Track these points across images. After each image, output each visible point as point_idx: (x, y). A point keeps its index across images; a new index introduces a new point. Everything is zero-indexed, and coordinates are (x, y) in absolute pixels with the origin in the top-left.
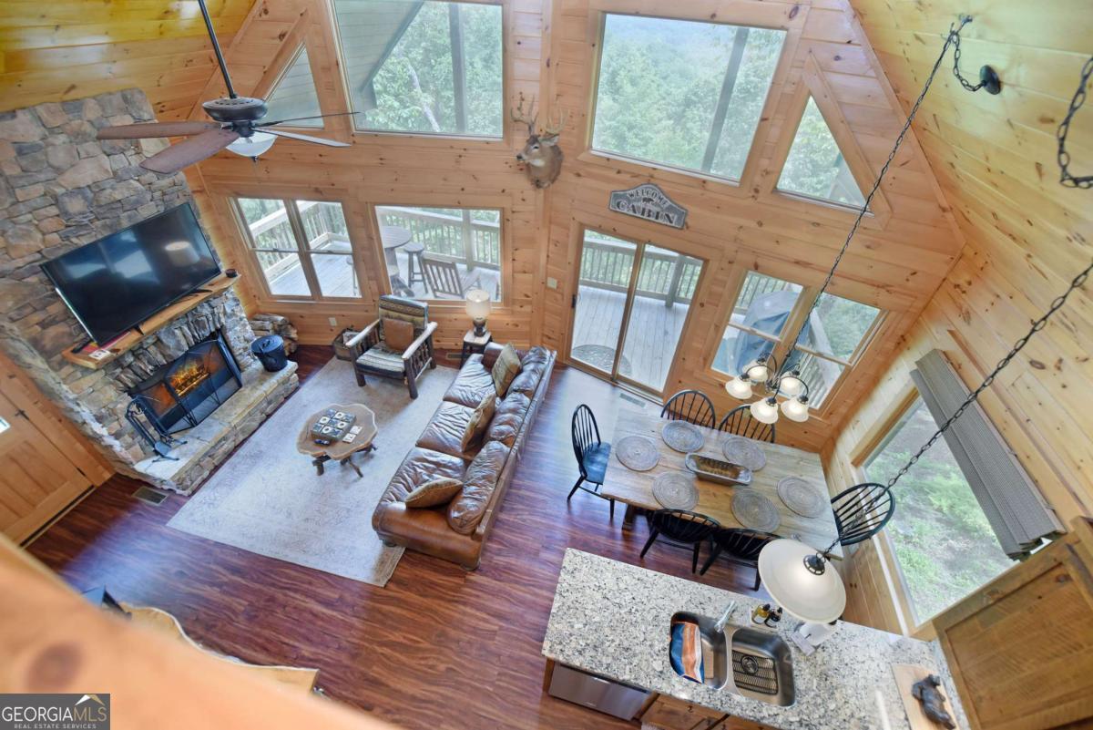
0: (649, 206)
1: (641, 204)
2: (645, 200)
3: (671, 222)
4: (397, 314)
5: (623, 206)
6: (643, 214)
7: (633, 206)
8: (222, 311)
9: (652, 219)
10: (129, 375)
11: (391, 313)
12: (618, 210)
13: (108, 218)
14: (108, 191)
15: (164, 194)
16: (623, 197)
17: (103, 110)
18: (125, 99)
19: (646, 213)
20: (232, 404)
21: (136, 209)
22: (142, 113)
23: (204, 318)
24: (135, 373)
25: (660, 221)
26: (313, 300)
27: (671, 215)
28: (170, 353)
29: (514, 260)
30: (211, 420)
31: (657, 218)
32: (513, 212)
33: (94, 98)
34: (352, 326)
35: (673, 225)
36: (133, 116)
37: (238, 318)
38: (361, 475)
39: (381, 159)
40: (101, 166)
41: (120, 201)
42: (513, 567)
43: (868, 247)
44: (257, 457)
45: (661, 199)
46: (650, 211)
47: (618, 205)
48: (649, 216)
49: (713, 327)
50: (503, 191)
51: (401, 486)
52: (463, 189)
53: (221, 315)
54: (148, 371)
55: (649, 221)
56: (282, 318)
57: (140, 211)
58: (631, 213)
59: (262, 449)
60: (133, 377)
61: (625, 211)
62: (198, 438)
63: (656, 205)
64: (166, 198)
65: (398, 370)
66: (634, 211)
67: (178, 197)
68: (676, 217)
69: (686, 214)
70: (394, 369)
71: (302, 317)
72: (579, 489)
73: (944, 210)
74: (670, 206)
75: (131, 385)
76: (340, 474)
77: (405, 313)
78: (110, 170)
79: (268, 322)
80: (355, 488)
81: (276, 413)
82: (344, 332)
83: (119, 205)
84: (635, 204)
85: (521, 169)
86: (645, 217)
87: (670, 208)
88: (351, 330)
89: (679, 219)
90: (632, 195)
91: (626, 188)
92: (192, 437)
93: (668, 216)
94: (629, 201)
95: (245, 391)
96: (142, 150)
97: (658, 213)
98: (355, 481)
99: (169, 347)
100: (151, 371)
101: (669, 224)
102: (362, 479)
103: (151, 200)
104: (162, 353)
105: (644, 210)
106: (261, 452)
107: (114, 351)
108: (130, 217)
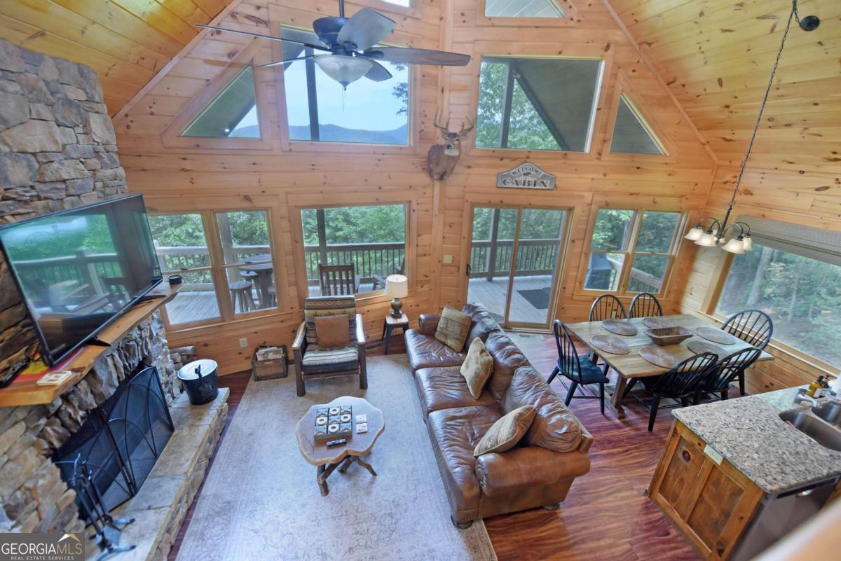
0: (528, 178)
1: (522, 178)
2: (525, 174)
3: (545, 186)
4: (327, 311)
5: (508, 182)
6: (524, 185)
7: (516, 181)
8: (148, 334)
9: (531, 187)
10: (56, 428)
11: (319, 312)
12: (504, 186)
13: (52, 199)
14: (56, 165)
15: (105, 186)
16: (508, 175)
17: (61, 74)
18: (82, 74)
19: (527, 184)
20: (173, 452)
21: (79, 196)
22: (94, 92)
23: (134, 343)
24: (63, 425)
25: (537, 187)
26: (223, 321)
27: (545, 181)
28: (101, 390)
29: (417, 245)
30: (155, 480)
31: (535, 185)
32: (418, 204)
33: (54, 58)
34: (265, 342)
35: (547, 188)
36: (87, 93)
37: (161, 344)
38: (374, 474)
39: (313, 165)
40: (51, 134)
41: (64, 181)
42: (584, 486)
43: (670, 175)
44: (226, 510)
45: (536, 171)
46: (529, 181)
47: (504, 182)
48: (529, 185)
49: (583, 255)
50: (411, 187)
51: (457, 447)
52: (380, 188)
53: (148, 340)
54: (79, 419)
55: (530, 189)
56: (191, 347)
57: (82, 199)
58: (515, 186)
59: (227, 498)
60: (60, 430)
61: (510, 186)
62: (149, 508)
63: (533, 176)
64: (108, 191)
65: (353, 359)
66: (517, 184)
67: (117, 193)
68: (549, 182)
69: (555, 178)
70: (350, 359)
71: (206, 345)
72: (573, 400)
73: (704, 144)
74: (544, 175)
75: (57, 444)
76: (347, 483)
77: (332, 308)
78: (60, 142)
79: (177, 354)
80: (376, 489)
81: (218, 454)
82: (257, 350)
83: (63, 186)
84: (517, 179)
85: (424, 169)
86: (526, 187)
87: (544, 177)
88: (265, 347)
89: (551, 182)
90: (514, 173)
91: (508, 169)
92: (137, 510)
93: (543, 182)
94: (513, 178)
95: (182, 432)
96: (91, 130)
97: (535, 182)
98: (372, 483)
99: (101, 382)
100: (82, 418)
101: (544, 188)
102: (377, 477)
103: (93, 190)
104: (92, 392)
105: (525, 182)
106: (229, 502)
107: (74, 370)
108: (73, 203)
